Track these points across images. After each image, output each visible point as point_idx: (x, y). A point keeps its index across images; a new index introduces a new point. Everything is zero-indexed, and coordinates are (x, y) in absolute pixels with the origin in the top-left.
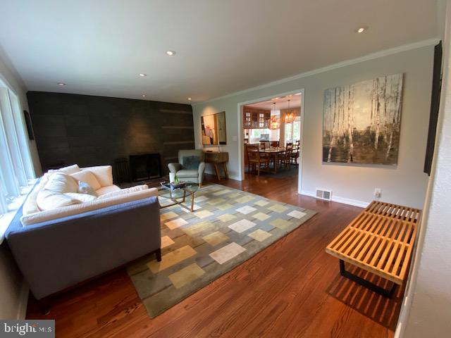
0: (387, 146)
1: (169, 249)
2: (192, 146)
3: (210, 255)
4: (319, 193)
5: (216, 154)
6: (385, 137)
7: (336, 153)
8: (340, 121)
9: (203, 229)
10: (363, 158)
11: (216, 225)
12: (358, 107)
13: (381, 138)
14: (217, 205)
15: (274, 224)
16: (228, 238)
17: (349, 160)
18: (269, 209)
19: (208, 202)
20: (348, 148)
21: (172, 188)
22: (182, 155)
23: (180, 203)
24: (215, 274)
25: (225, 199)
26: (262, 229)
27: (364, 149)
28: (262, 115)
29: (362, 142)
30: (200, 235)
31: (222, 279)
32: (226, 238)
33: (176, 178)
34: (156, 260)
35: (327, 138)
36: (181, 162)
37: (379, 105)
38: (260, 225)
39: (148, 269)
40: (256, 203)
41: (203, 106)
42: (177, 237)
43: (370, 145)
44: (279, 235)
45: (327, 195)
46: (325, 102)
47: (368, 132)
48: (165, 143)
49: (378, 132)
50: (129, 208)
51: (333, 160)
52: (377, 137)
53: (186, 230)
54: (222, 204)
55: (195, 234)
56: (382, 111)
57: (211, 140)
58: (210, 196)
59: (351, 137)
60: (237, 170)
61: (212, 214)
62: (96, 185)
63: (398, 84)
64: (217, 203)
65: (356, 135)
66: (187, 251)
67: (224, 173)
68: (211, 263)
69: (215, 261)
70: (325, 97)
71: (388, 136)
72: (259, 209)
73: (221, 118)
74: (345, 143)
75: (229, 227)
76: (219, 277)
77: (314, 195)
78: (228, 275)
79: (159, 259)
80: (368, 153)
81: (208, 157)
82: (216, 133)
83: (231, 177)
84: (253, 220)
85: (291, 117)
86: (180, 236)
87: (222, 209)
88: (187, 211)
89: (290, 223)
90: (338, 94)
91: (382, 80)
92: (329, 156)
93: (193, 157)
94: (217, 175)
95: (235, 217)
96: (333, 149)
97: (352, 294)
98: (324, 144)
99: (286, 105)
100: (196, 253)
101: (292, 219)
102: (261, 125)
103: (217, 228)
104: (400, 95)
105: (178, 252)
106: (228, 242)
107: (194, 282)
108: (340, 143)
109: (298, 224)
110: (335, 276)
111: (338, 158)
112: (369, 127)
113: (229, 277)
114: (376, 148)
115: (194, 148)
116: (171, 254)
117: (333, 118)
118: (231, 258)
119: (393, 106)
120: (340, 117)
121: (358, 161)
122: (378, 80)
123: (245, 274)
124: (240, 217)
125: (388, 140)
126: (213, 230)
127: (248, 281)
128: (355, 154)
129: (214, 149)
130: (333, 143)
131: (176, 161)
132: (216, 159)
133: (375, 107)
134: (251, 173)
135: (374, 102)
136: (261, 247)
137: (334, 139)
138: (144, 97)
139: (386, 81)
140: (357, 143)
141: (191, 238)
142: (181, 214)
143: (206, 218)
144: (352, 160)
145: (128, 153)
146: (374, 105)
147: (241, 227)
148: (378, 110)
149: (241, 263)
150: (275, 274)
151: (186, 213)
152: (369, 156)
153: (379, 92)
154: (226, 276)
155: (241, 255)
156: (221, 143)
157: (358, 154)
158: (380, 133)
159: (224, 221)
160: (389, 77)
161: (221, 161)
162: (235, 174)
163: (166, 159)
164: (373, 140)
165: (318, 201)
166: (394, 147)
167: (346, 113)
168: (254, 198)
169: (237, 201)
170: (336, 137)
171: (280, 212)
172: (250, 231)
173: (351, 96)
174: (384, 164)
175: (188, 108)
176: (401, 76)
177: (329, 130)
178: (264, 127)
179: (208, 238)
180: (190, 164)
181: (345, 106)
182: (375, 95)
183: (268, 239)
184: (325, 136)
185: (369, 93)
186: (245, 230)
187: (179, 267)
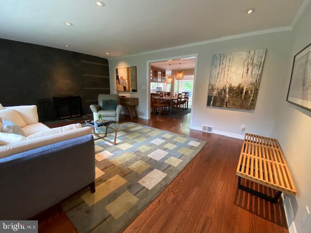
0: (250, 97)
1: (101, 180)
2: (108, 92)
3: (138, 182)
4: (204, 128)
5: (128, 99)
6: (250, 92)
7: (216, 100)
8: (222, 79)
9: (127, 159)
10: (234, 105)
11: (138, 155)
12: (234, 69)
13: (247, 92)
14: (134, 138)
15: (181, 152)
16: (150, 165)
17: (225, 106)
18: (174, 140)
19: (126, 136)
20: (225, 97)
21: (96, 125)
22: (101, 99)
23: (102, 138)
24: (147, 200)
25: (139, 133)
26: (174, 156)
27: (235, 99)
28: (159, 73)
29: (234, 94)
30: (126, 165)
31: (154, 203)
32: (148, 166)
33: (100, 117)
34: (90, 192)
35: (212, 89)
36: (101, 104)
37: (248, 69)
38: (171, 153)
39: (84, 202)
40: (163, 136)
41: (118, 61)
42: (106, 168)
43: (239, 96)
44: (188, 161)
45: (210, 129)
46: (213, 64)
47: (239, 87)
48: (85, 88)
49: (245, 88)
50: (64, 147)
51: (214, 105)
52: (244, 91)
53: (113, 160)
54: (138, 137)
55: (122, 164)
56: (249, 73)
57: (125, 88)
58: (127, 131)
59: (227, 90)
60: (145, 111)
61: (132, 146)
62: (21, 123)
63: (262, 57)
64: (134, 137)
65: (231, 89)
66: (117, 181)
67: (134, 113)
68: (141, 190)
69: (144, 187)
70: (213, 60)
71: (251, 91)
72: (168, 141)
73: (133, 71)
74: (223, 93)
75: (149, 156)
76: (151, 202)
77: (201, 129)
78: (158, 199)
79: (93, 191)
80: (238, 102)
81: (123, 101)
82: (129, 83)
83: (140, 117)
84: (165, 149)
85: (181, 75)
86: (108, 166)
87: (140, 141)
88: (111, 144)
89: (192, 151)
90: (222, 59)
91: (252, 53)
92: (212, 102)
93: (111, 100)
94: (130, 115)
95: (150, 148)
96: (215, 97)
97: (251, 203)
98: (209, 94)
99: (177, 67)
100: (126, 181)
101: (192, 147)
102: (159, 80)
103: (139, 158)
104: (262, 64)
105: (110, 182)
106: (151, 169)
107: (131, 210)
108: (220, 94)
109: (198, 151)
110: (235, 190)
111: (218, 104)
112: (240, 84)
113: (159, 201)
114: (243, 98)
115: (110, 94)
116: (104, 184)
117: (217, 76)
118: (156, 183)
119: (256, 72)
120: (222, 76)
121: (231, 107)
122: (249, 52)
123: (172, 197)
124: (155, 148)
125: (251, 93)
126: (136, 160)
127: (176, 203)
128: (229, 102)
129: (127, 95)
130: (215, 93)
131: (96, 103)
132: (129, 103)
133: (245, 71)
134: (154, 114)
135: (245, 66)
136: (178, 172)
137: (216, 90)
138: (66, 47)
139: (255, 54)
140: (231, 94)
141: (119, 168)
142: (105, 147)
143: (127, 150)
144: (226, 106)
145: (51, 95)
146: (245, 70)
147: (158, 155)
148: (247, 73)
149: (166, 186)
150: (194, 193)
151: (110, 146)
152: (238, 104)
153: (249, 60)
154: (157, 201)
155: (164, 179)
156: (133, 91)
157: (231, 102)
158: (247, 89)
159: (143, 151)
160: (257, 51)
161: (133, 104)
162: (143, 114)
163: (86, 101)
164: (242, 93)
165: (204, 133)
166: (254, 99)
167: (226, 73)
168: (161, 132)
169: (149, 134)
170: (218, 89)
171: (183, 142)
172: (165, 158)
173: (231, 62)
174: (246, 109)
175: (105, 61)
176: (265, 51)
177: (213, 84)
178: (161, 82)
179: (134, 166)
180: (109, 105)
181: (226, 68)
182: (246, 63)
183: (180, 164)
184: (210, 88)
185: (243, 60)
186: (161, 158)
187: (114, 196)
